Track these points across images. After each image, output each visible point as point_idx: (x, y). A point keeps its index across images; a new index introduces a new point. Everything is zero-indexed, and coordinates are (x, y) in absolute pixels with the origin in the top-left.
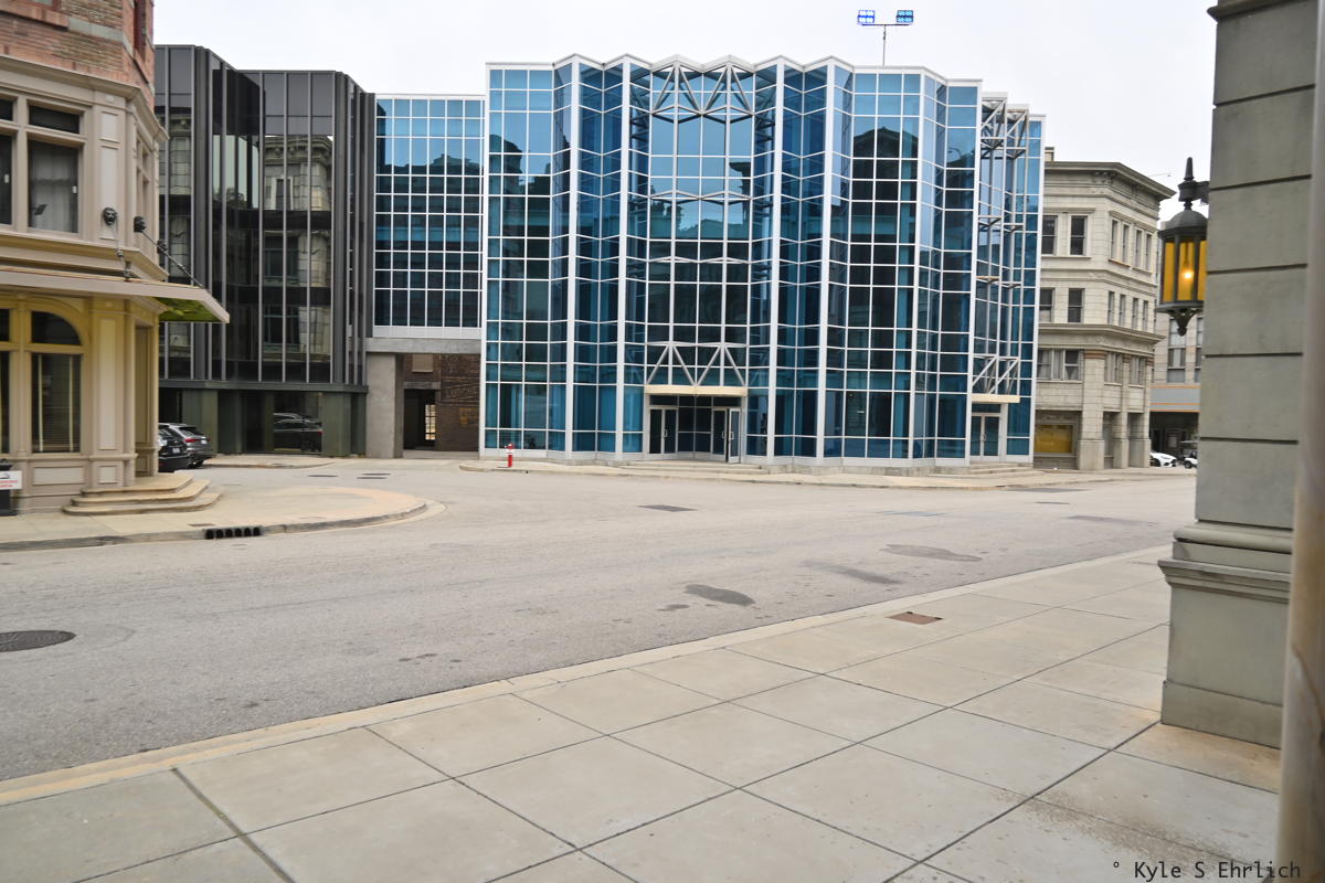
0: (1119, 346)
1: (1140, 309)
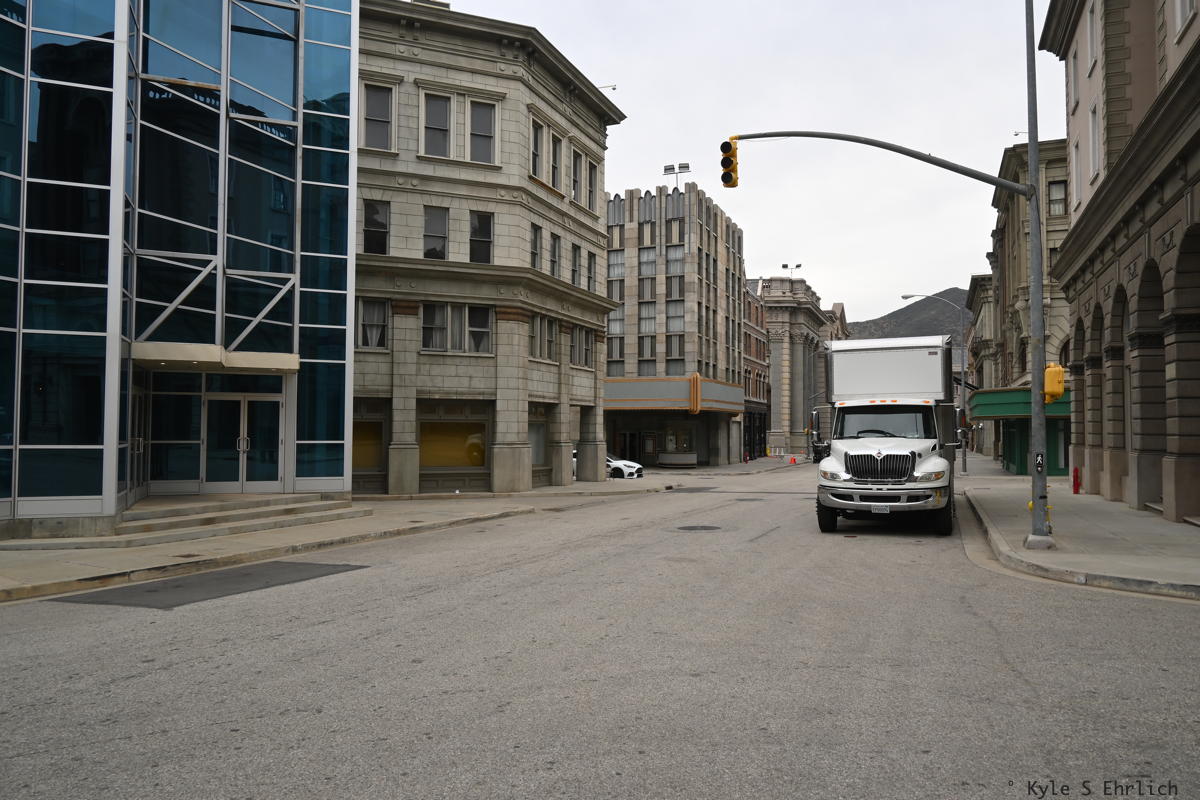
0: (552, 306)
1: (584, 261)
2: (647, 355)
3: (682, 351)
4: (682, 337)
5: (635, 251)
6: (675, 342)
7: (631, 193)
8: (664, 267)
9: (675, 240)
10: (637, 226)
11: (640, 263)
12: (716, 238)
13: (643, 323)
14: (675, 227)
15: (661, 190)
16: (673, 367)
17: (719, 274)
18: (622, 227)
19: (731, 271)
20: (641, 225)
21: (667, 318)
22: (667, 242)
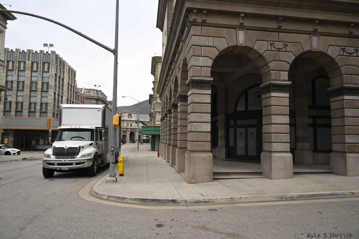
2: (32, 110)
3: (46, 109)
4: (47, 104)
5: (30, 72)
6: (44, 106)
7: (29, 51)
8: (41, 79)
9: (46, 70)
10: (31, 63)
11: (31, 76)
12: (64, 72)
13: (32, 98)
14: (46, 65)
15: (41, 51)
16: (42, 114)
17: (64, 84)
18: (25, 62)
19: (70, 83)
20: (32, 63)
21: (42, 97)
22: (43, 70)
